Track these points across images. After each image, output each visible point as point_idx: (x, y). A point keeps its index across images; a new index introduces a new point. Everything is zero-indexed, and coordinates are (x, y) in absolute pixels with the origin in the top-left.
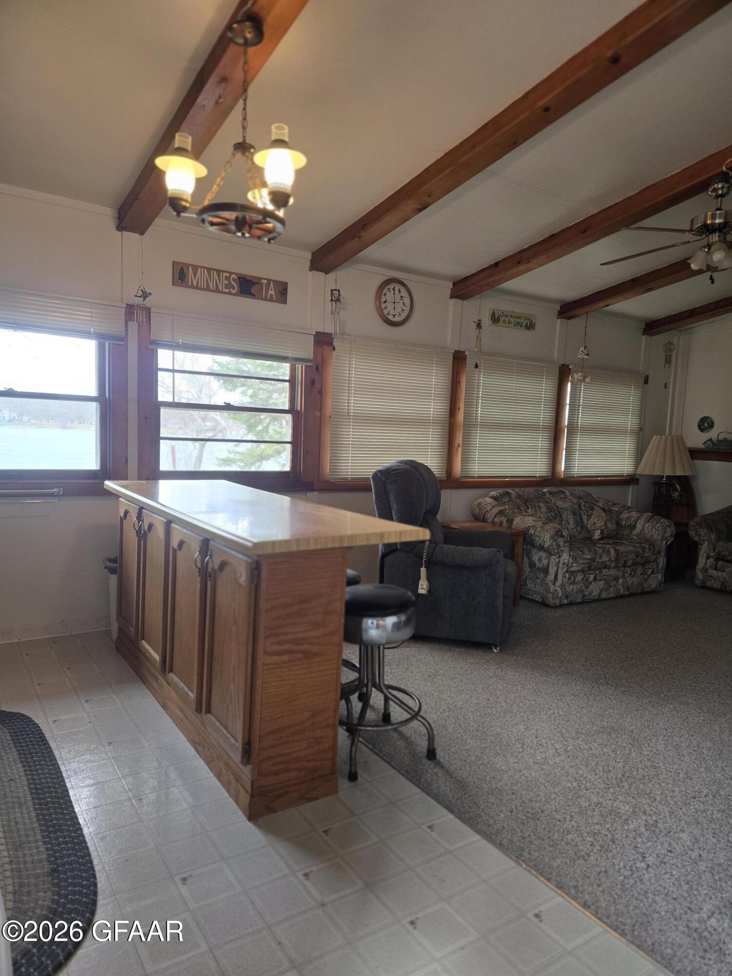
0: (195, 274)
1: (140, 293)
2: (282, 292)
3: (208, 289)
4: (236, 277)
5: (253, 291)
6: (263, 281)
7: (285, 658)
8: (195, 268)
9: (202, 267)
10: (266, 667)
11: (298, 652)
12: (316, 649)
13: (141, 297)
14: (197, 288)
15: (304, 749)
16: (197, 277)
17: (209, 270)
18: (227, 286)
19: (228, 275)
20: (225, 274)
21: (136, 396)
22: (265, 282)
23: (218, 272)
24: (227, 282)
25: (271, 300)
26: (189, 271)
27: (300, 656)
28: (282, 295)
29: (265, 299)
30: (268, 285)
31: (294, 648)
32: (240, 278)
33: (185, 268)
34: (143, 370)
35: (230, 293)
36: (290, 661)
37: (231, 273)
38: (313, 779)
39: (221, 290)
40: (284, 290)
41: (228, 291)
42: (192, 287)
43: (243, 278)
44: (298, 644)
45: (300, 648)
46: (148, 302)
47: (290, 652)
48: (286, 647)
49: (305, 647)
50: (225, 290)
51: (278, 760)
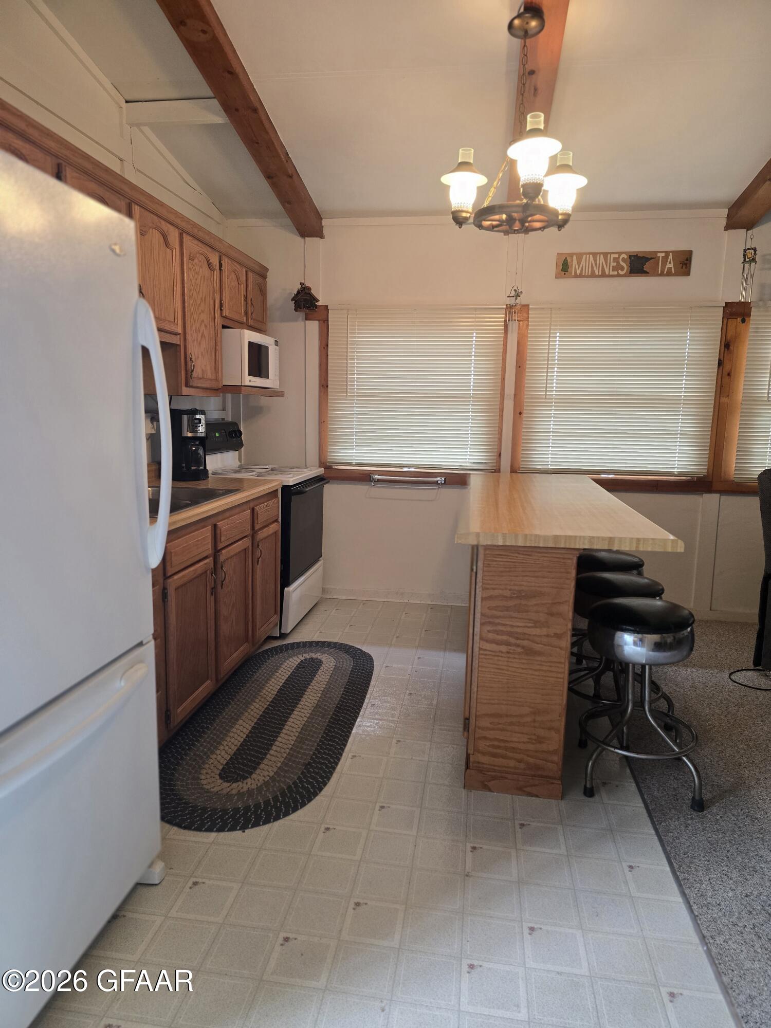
0: (579, 263)
1: (513, 293)
2: (684, 262)
3: (593, 275)
4: (626, 257)
5: (646, 268)
6: (659, 255)
7: (504, 648)
8: (580, 256)
9: (586, 254)
10: (482, 652)
11: (518, 646)
12: (538, 647)
13: (514, 297)
14: (581, 276)
15: (524, 743)
16: (581, 265)
17: (595, 255)
18: (614, 269)
19: (616, 256)
20: (613, 256)
21: (513, 392)
22: (661, 255)
23: (605, 255)
24: (615, 264)
25: (669, 274)
26: (572, 261)
27: (519, 650)
28: (684, 266)
29: (662, 275)
30: (665, 258)
31: (512, 640)
32: (630, 257)
33: (569, 260)
34: (520, 367)
35: (618, 275)
36: (508, 653)
37: (620, 253)
38: (534, 776)
39: (607, 274)
40: (687, 260)
41: (615, 273)
42: (576, 276)
43: (634, 256)
44: (517, 639)
45: (518, 642)
46: (522, 300)
47: (508, 644)
48: (505, 638)
49: (525, 643)
50: (612, 273)
51: (496, 743)
